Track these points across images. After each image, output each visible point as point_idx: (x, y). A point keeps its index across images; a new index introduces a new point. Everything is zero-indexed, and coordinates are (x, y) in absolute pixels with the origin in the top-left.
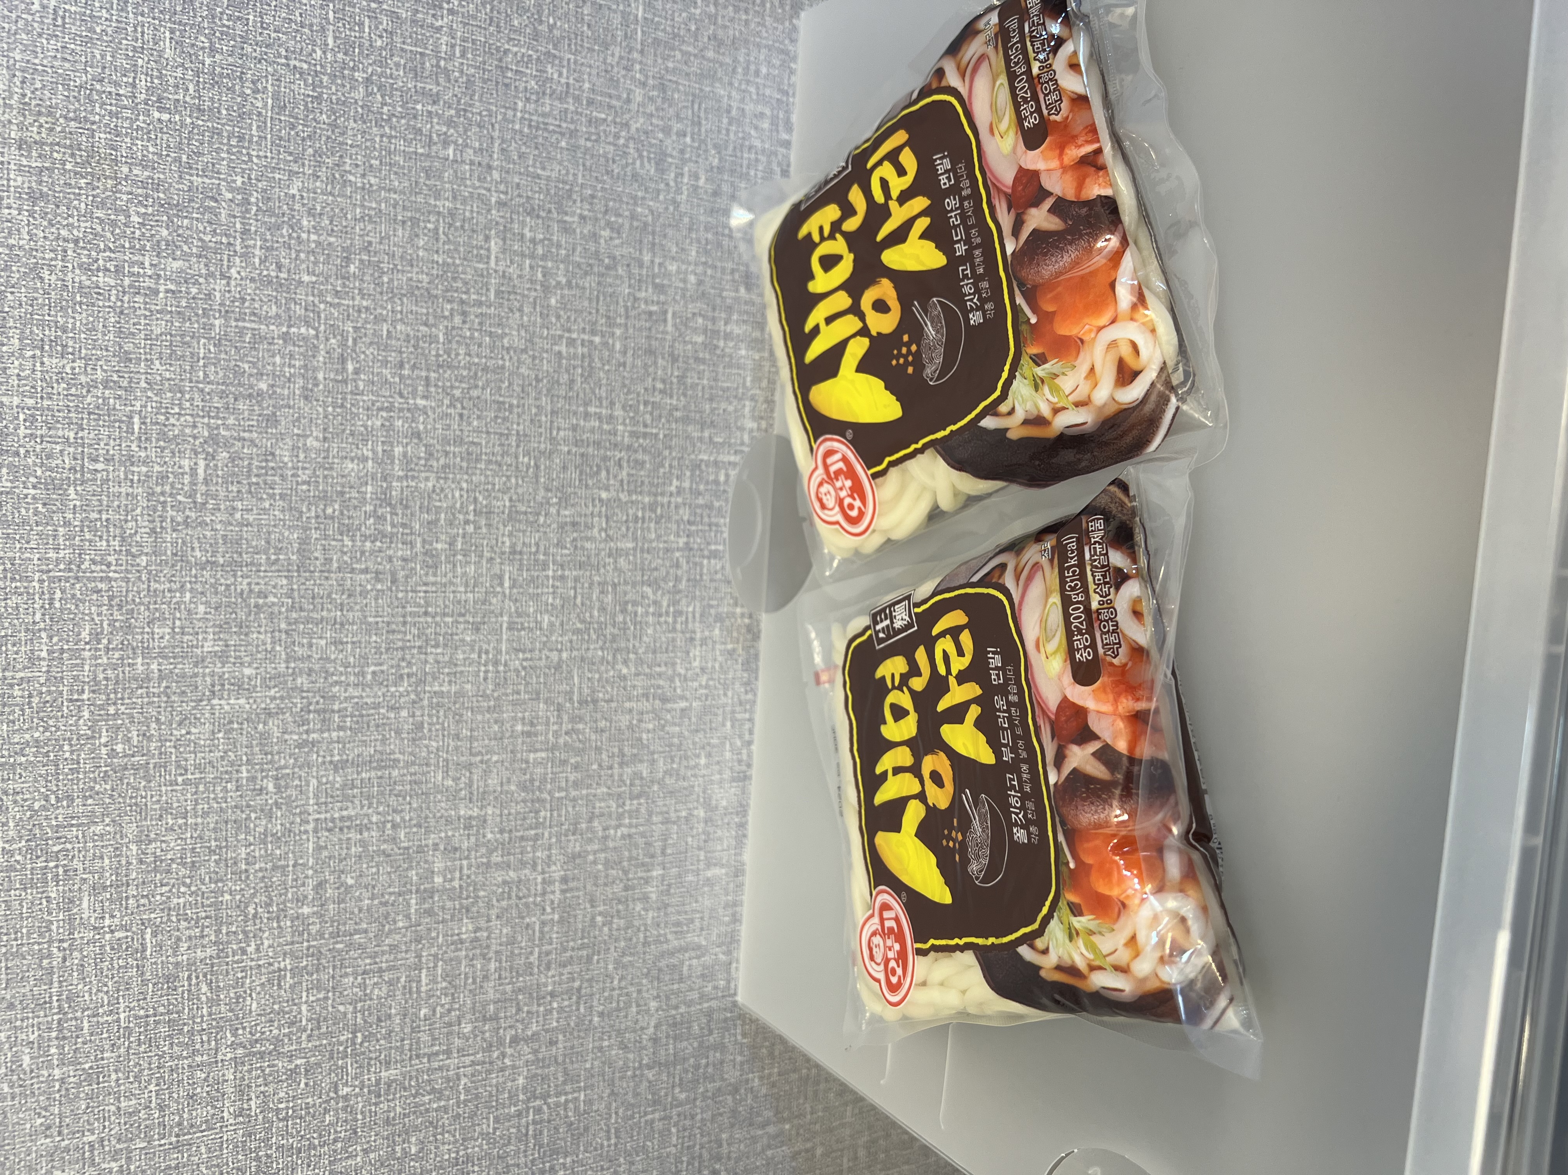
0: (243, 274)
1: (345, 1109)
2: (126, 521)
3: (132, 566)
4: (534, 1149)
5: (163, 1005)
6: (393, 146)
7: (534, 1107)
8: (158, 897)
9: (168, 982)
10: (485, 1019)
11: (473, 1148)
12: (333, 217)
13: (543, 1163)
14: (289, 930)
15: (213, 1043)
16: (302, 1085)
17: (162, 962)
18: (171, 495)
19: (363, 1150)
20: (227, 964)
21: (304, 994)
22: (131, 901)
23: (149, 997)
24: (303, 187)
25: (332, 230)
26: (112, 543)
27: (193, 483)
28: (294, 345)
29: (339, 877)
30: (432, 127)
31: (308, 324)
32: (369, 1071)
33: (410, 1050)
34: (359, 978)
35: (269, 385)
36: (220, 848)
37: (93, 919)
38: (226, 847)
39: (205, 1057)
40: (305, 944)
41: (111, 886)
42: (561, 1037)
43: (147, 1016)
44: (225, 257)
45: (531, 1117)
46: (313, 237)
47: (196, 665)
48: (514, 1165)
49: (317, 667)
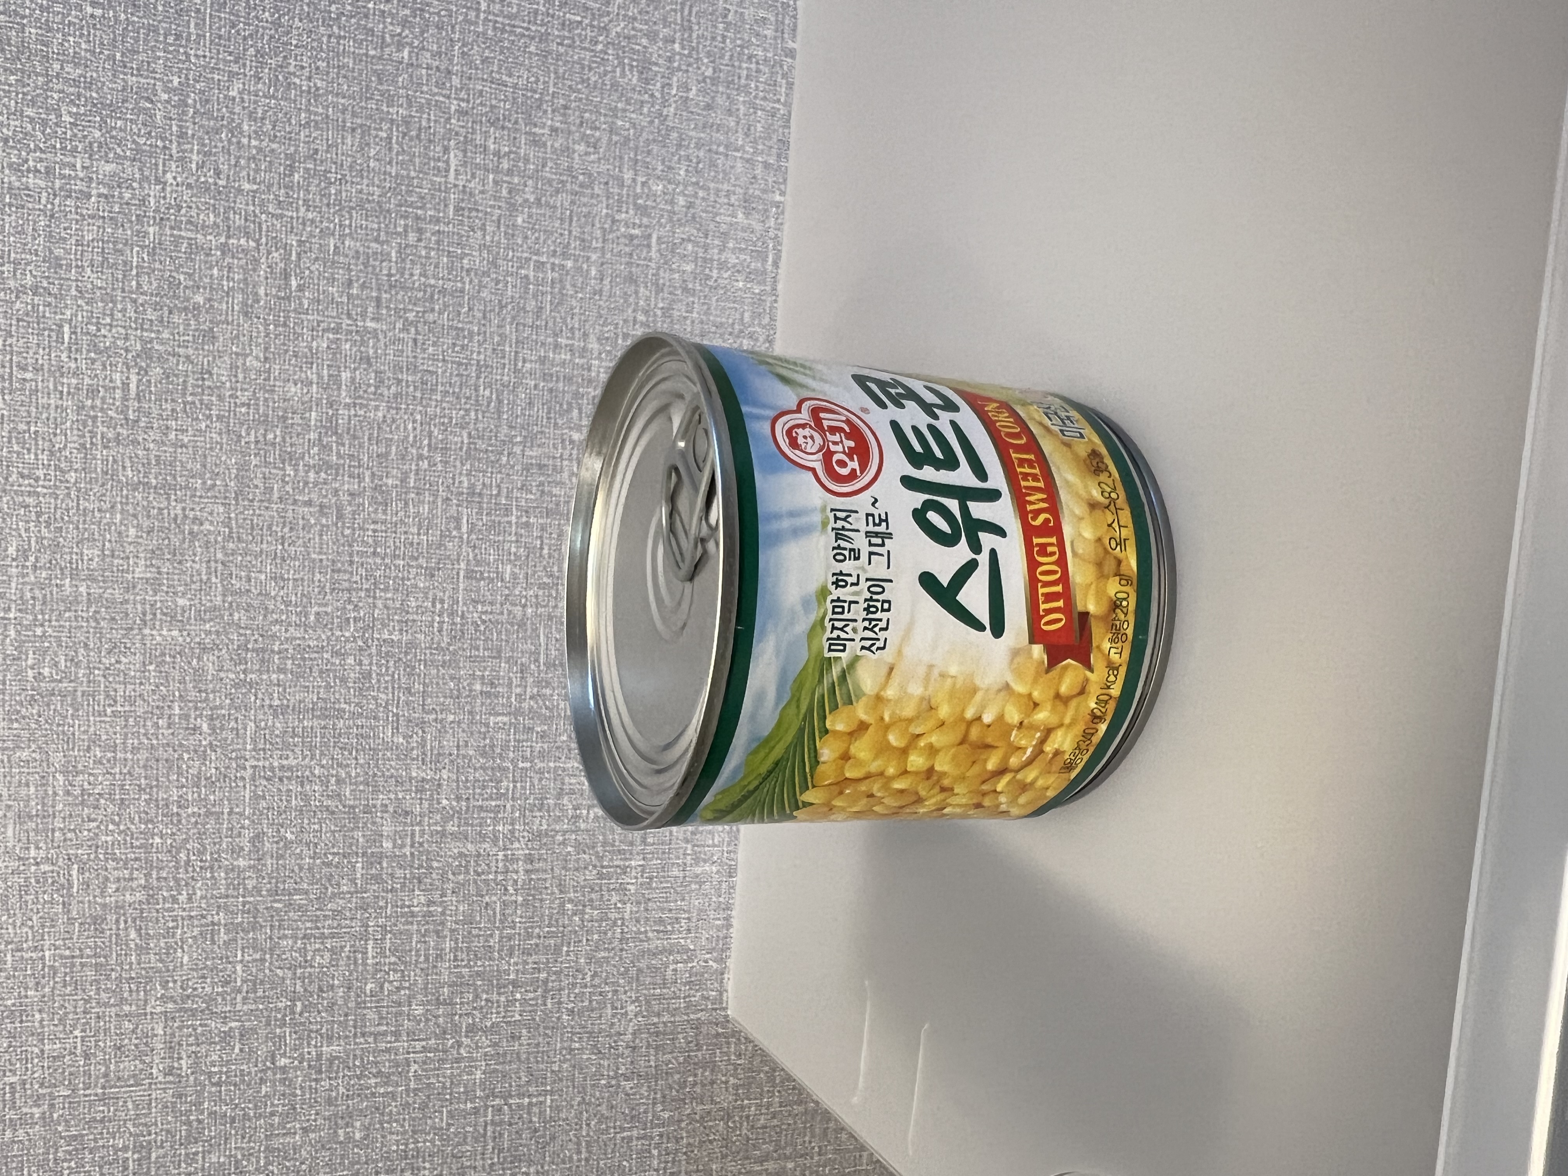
0: (179, 179)
1: (283, 1081)
2: (55, 435)
3: (61, 481)
4: (493, 1153)
5: (90, 947)
6: (341, 48)
7: (493, 1106)
8: (86, 833)
9: (95, 924)
10: (438, 1003)
11: (424, 1142)
12: (275, 122)
13: (503, 1169)
14: (223, 882)
15: (142, 993)
16: (237, 1050)
17: (89, 901)
18: (102, 410)
19: (302, 1128)
20: (157, 911)
21: (239, 953)
22: (57, 834)
23: (75, 937)
24: (244, 89)
25: (275, 136)
26: (40, 457)
27: (125, 399)
28: (233, 257)
29: (278, 831)
30: (385, 27)
31: (247, 235)
32: (309, 1044)
33: (355, 1027)
34: (299, 942)
35: (205, 299)
36: (151, 788)
37: (18, 849)
38: (157, 786)
39: (134, 1008)
40: (241, 899)
41: (37, 815)
42: (524, 1031)
43: (73, 957)
44: (161, 162)
45: (490, 1117)
46: (254, 143)
47: (127, 590)
48: (470, 1167)
49: (255, 603)
